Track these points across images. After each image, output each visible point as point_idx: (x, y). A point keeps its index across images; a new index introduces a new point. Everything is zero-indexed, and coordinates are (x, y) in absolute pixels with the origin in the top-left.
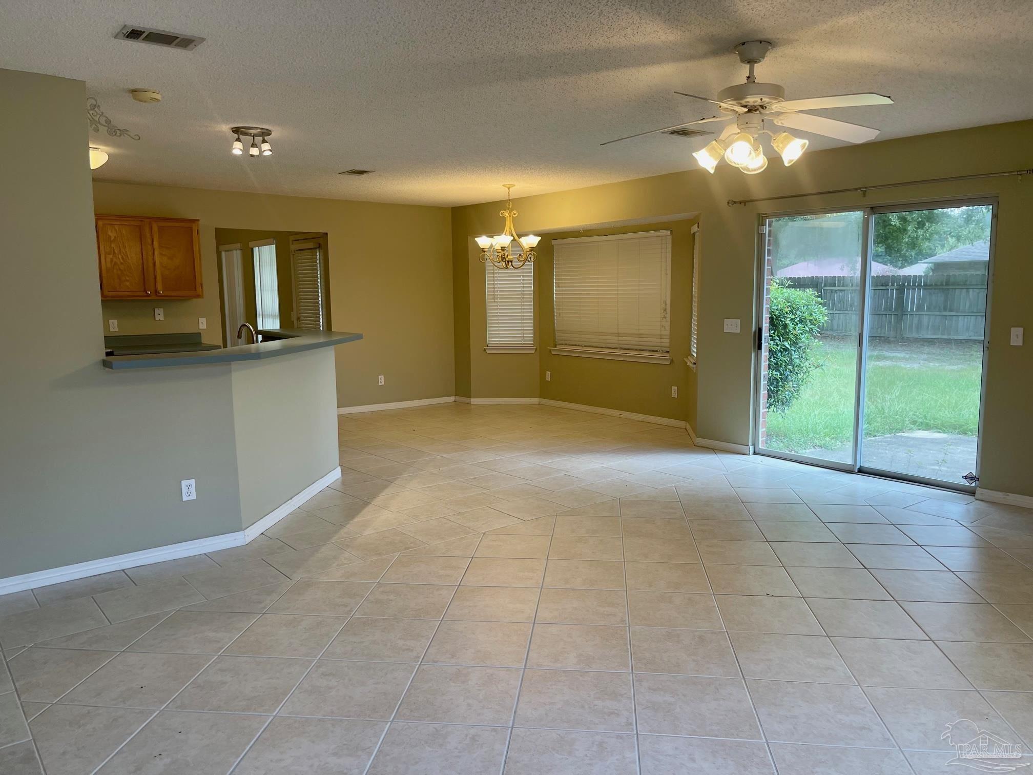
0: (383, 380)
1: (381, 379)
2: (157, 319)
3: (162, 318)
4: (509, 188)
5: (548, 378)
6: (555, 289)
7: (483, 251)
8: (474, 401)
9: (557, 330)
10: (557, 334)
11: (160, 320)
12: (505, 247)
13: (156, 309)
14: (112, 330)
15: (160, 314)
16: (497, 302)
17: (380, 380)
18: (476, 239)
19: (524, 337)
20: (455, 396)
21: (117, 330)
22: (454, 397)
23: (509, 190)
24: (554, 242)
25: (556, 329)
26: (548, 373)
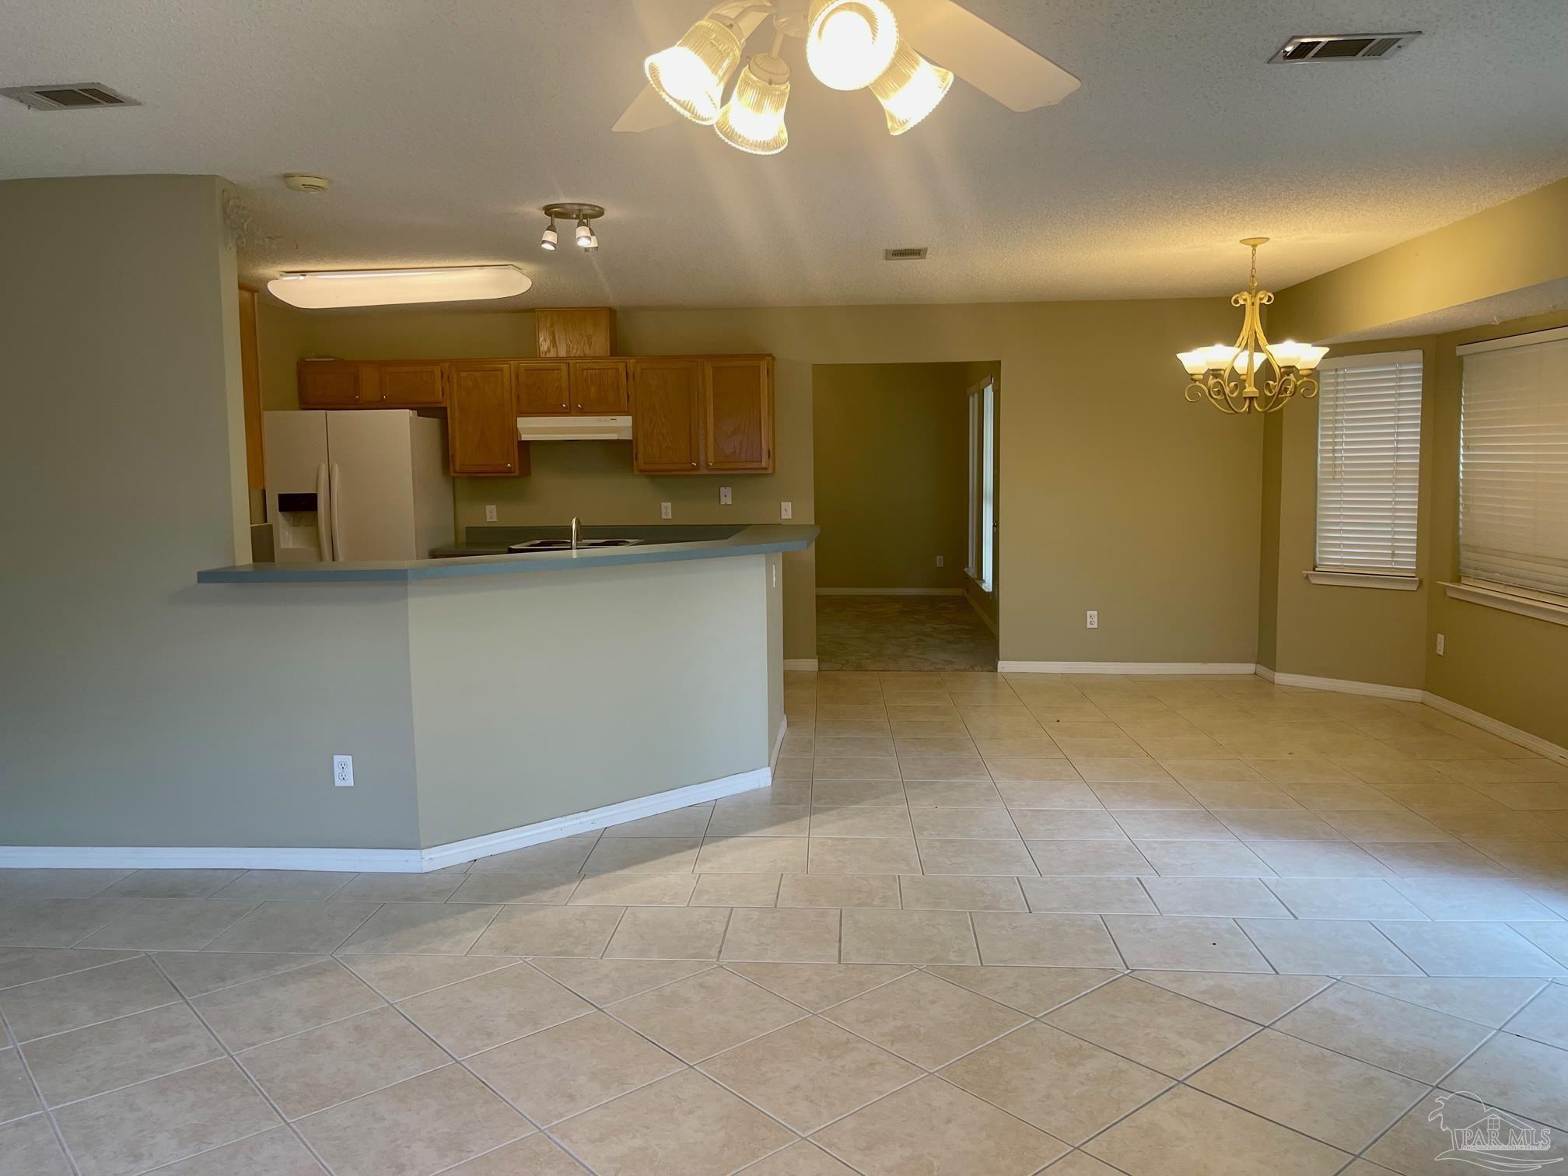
0: (1096, 619)
1: (1092, 618)
2: (723, 503)
3: (730, 502)
4: (1254, 246)
5: (1440, 651)
6: (1462, 452)
7: (1193, 380)
8: (1282, 678)
9: (1464, 545)
10: (1465, 554)
11: (726, 504)
12: (1220, 370)
13: (722, 488)
14: (664, 517)
15: (727, 496)
16: (1339, 480)
17: (1089, 620)
18: (1180, 356)
19: (1393, 555)
20: (1256, 663)
21: (670, 517)
22: (1254, 665)
23: (1254, 249)
24: (1460, 351)
25: (1462, 541)
26: (1441, 638)
